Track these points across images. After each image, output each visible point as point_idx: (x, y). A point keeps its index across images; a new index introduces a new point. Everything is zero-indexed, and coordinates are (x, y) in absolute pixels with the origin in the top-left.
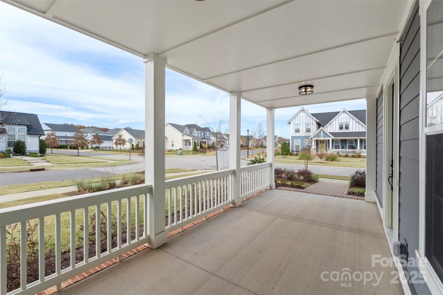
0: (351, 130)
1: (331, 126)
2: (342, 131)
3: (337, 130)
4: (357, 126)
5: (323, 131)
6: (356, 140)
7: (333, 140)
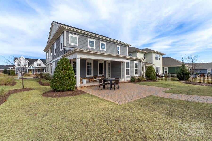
0: (41, 66)
1: (34, 64)
2: (38, 66)
3: (36, 66)
4: (43, 65)
5: (32, 66)
6: (44, 70)
7: (36, 69)
